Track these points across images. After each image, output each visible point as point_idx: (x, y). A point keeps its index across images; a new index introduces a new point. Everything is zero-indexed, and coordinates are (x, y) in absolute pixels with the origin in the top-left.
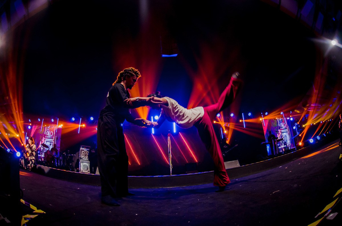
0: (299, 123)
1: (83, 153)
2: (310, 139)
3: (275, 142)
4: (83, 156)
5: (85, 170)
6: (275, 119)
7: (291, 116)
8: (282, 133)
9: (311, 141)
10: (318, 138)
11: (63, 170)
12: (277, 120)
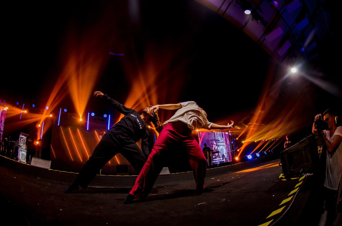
0: (239, 139)
1: (22, 140)
2: (248, 155)
3: (210, 154)
4: (22, 144)
5: (23, 160)
6: (213, 132)
7: (230, 131)
8: (218, 146)
9: (250, 157)
10: (258, 155)
11: (4, 157)
12: (214, 133)
